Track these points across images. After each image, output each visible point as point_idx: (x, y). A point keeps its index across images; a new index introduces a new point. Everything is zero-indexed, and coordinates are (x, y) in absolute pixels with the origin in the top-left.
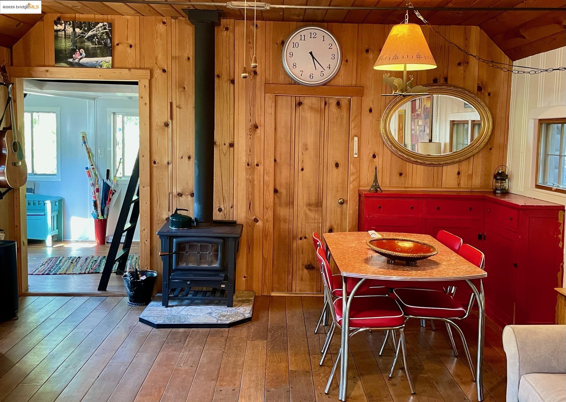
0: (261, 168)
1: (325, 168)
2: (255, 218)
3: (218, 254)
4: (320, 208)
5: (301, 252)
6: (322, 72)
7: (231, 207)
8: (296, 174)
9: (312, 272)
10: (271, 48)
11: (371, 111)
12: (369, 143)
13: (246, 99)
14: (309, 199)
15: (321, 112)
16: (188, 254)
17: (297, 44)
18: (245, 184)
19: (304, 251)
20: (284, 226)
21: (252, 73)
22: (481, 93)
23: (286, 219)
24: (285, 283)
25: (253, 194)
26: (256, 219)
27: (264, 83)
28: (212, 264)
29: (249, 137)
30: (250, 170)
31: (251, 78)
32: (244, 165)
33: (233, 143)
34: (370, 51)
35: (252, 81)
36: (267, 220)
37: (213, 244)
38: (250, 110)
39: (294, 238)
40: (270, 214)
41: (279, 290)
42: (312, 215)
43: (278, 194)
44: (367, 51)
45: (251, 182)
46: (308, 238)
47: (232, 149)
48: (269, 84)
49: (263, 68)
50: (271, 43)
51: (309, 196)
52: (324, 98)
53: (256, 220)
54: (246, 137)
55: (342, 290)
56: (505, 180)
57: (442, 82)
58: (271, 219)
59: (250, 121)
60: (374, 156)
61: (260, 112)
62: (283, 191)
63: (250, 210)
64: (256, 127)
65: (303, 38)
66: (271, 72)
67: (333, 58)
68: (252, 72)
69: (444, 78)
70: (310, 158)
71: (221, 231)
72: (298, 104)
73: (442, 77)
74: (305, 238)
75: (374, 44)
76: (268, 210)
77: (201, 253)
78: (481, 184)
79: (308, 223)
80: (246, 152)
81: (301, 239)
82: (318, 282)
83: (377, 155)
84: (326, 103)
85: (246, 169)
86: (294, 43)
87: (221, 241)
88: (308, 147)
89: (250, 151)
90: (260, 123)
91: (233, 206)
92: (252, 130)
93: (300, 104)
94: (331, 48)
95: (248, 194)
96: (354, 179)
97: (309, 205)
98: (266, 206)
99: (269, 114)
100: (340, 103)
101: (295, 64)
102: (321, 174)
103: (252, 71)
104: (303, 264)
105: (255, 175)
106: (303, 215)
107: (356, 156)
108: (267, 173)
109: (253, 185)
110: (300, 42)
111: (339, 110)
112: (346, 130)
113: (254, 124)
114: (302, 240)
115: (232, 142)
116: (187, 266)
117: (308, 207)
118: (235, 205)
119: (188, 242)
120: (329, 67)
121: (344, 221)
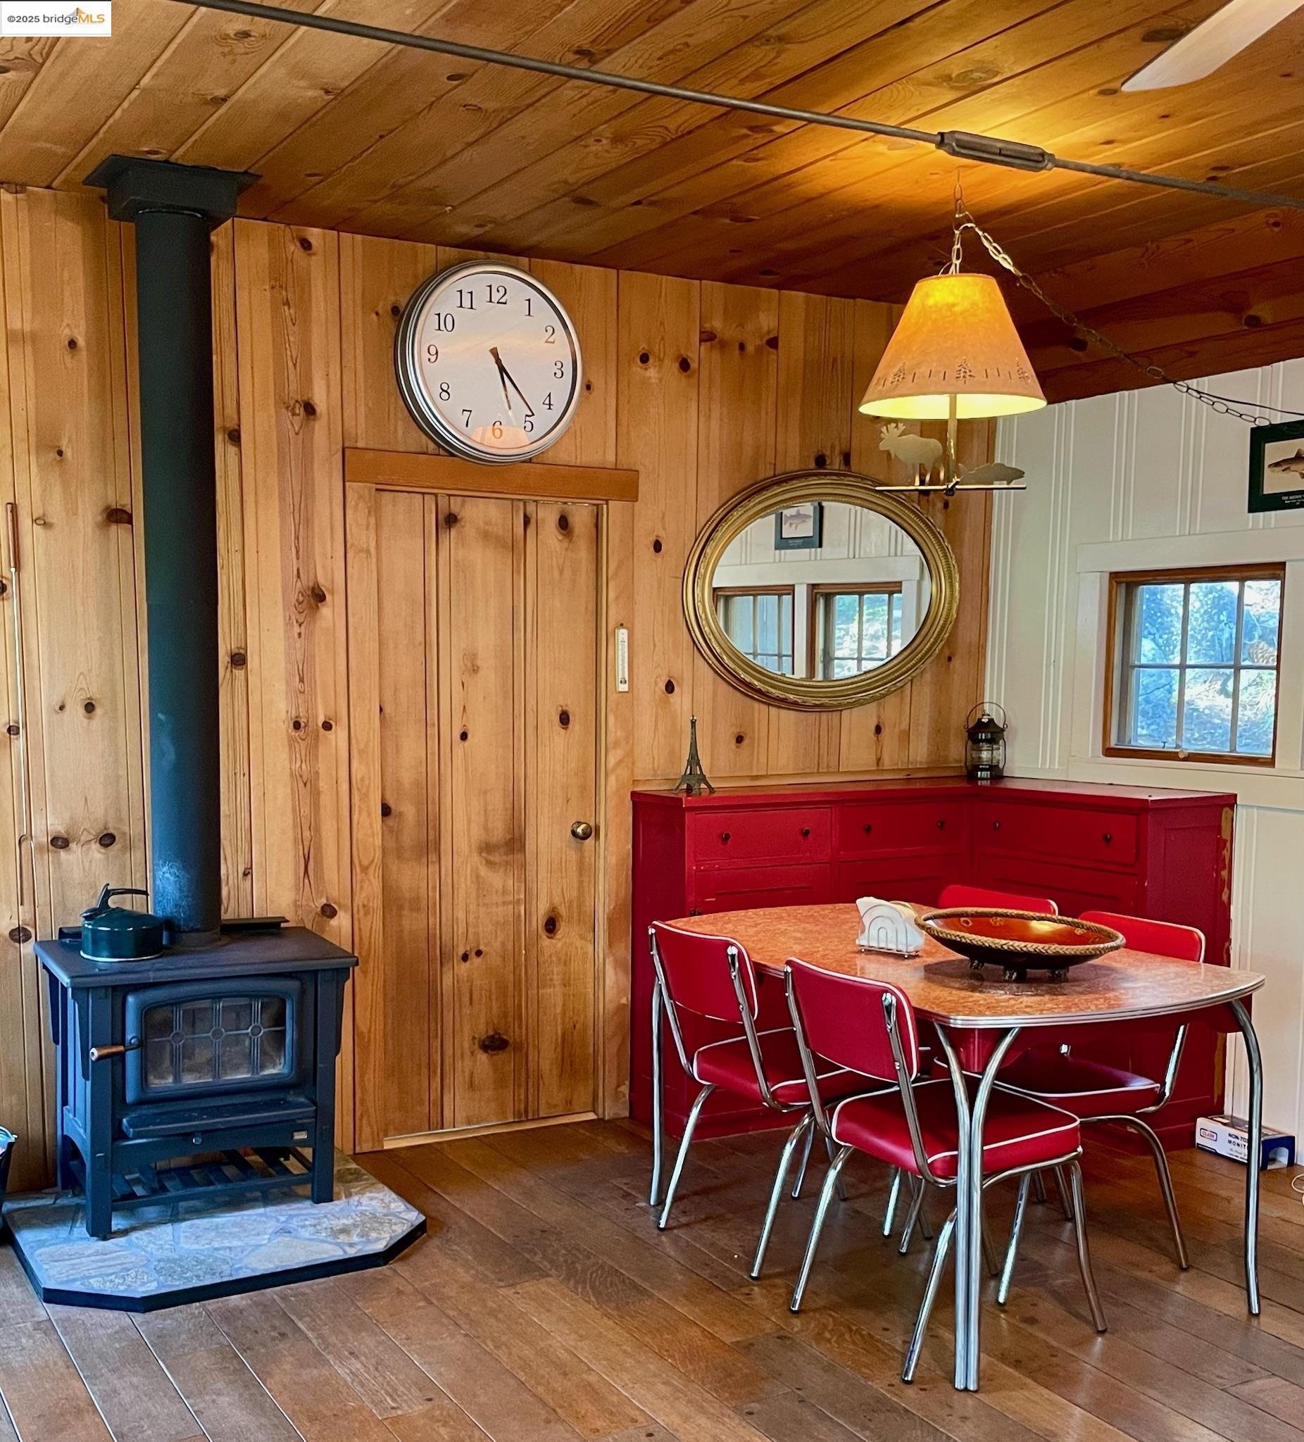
0: (338, 736)
1: (530, 730)
2: (325, 905)
3: (283, 1033)
4: (519, 856)
5: (466, 999)
6: (528, 419)
7: (245, 874)
8: (445, 753)
9: (501, 1056)
10: (360, 323)
11: (657, 546)
12: (655, 646)
13: (282, 498)
14: (486, 829)
15: (515, 549)
16: (181, 1044)
17: (449, 319)
18: (289, 791)
19: (475, 997)
20: (412, 923)
21: (300, 410)
22: (928, 501)
23: (417, 899)
24: (421, 1103)
25: (315, 828)
26: (330, 905)
27: (340, 446)
28: (263, 1067)
29: (296, 629)
30: (303, 744)
31: (297, 429)
32: (285, 727)
33: (242, 651)
34: (651, 361)
35: (300, 435)
36: (364, 906)
37: (265, 1000)
38: (297, 538)
39: (445, 957)
40: (371, 888)
41: (403, 1130)
42: (496, 879)
43: (391, 821)
44: (644, 359)
45: (307, 784)
46: (486, 955)
47: (239, 673)
48: (357, 448)
49: (336, 393)
50: (359, 310)
51: (486, 821)
52: (521, 504)
53: (328, 912)
54: (286, 632)
55: (804, 1081)
56: (997, 743)
57: (837, 467)
58: (377, 903)
59: (299, 576)
60: (670, 688)
61: (329, 547)
62: (407, 810)
63: (306, 881)
64: (318, 596)
65: (466, 303)
66: (362, 410)
67: (559, 374)
68: (297, 405)
69: (841, 453)
70: (484, 698)
71: (270, 955)
72: (446, 523)
73: (837, 452)
74: (479, 953)
75: (663, 339)
76: (366, 874)
77: (225, 1034)
78: (929, 756)
79: (485, 905)
80: (288, 684)
81: (465, 958)
82: (520, 1086)
83: (678, 682)
84: (527, 521)
85: (291, 742)
86: (439, 315)
87: (293, 985)
88: (479, 663)
89: (303, 677)
90: (333, 583)
91: (251, 868)
92: (304, 605)
93: (451, 520)
94: (550, 340)
95: (298, 825)
96: (618, 758)
97: (487, 848)
98: (360, 862)
99: (360, 551)
100: (570, 520)
101: (445, 387)
102: (519, 749)
103: (297, 401)
104: (474, 1038)
105: (320, 760)
106: (469, 883)
107: (623, 688)
108: (361, 752)
109: (316, 794)
110: (457, 314)
111: (566, 544)
112: (586, 608)
113: (311, 584)
114: (468, 962)
115: (238, 648)
116: (179, 1085)
117: (484, 855)
118: (257, 864)
119: (175, 1003)
120: (547, 402)
121: (586, 889)
